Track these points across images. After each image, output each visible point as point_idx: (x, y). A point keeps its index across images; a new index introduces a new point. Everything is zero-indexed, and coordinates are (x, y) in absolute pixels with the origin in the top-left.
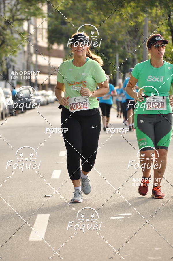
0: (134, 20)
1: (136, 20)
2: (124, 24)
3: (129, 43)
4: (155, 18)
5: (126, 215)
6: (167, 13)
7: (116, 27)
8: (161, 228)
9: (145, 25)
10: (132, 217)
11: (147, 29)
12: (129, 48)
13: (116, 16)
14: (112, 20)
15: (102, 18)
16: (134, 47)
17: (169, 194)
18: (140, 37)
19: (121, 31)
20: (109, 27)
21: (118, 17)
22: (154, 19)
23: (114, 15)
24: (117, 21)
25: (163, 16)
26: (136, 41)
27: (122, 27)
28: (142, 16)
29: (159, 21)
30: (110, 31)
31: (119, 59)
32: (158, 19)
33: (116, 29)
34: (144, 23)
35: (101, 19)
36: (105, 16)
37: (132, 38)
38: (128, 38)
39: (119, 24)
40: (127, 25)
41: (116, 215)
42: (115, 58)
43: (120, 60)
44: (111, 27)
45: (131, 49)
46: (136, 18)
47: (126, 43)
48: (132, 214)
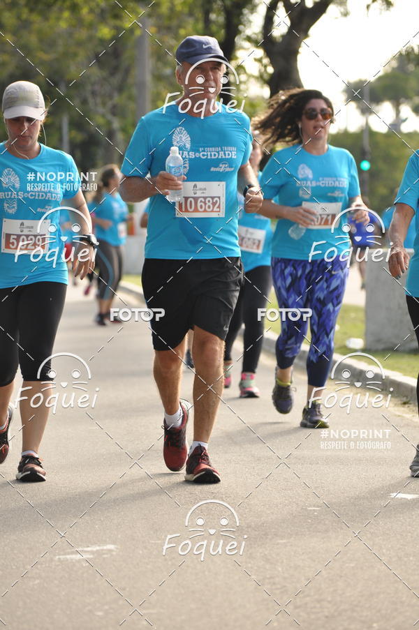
0: (113, 22)
1: (118, 23)
2: (83, 34)
3: (97, 88)
4: (170, 18)
5: (97, 551)
6: (203, 6)
7: (60, 42)
8: (195, 583)
9: (142, 37)
10: (114, 553)
11: (148, 48)
12: (99, 100)
13: (61, 10)
14: (52, 22)
15: (24, 16)
16: (111, 97)
17: (215, 491)
18: (127, 71)
19: (75, 55)
20: (41, 41)
21: (66, 14)
22: (166, 23)
23: (55, 8)
24: (63, 25)
25: (191, 14)
26: (116, 80)
27: (80, 44)
28: (134, 12)
29: (179, 27)
30: (46, 52)
31: (70, 130)
32: (175, 23)
33: (61, 49)
34: (138, 33)
35: (19, 18)
36: (32, 10)
37: (105, 73)
38: (96, 73)
39: (71, 35)
40: (91, 38)
41: (69, 551)
42: (60, 129)
43: (74, 133)
44: (48, 43)
45: (104, 104)
46: (117, 16)
47: (89, 88)
48: (116, 546)
